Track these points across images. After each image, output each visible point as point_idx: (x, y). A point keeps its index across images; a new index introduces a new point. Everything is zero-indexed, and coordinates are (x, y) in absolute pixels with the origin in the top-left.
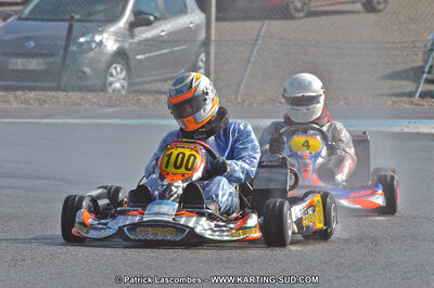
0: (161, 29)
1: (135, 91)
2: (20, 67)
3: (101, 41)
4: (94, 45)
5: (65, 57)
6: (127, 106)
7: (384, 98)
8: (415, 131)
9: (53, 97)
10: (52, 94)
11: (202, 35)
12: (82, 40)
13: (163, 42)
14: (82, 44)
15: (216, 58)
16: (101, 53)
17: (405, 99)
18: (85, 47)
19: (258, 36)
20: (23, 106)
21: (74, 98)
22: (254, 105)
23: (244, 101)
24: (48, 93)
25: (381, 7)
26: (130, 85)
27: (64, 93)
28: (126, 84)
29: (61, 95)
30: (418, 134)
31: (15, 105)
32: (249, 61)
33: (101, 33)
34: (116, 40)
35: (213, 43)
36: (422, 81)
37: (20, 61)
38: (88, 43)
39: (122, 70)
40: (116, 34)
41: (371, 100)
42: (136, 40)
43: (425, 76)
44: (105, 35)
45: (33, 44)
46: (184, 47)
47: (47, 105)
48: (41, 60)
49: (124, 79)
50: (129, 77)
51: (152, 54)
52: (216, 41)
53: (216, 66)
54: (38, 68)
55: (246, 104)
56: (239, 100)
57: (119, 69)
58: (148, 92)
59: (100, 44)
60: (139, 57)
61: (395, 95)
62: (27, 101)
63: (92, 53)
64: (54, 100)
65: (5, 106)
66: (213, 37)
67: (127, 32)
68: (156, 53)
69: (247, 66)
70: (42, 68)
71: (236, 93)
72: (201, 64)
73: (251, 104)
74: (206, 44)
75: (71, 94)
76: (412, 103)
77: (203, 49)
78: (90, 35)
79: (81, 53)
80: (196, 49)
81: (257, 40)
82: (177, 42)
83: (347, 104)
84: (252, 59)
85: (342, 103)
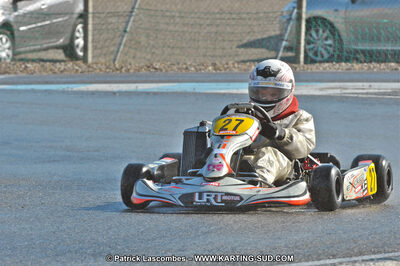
0: (41, 3)
6: (16, 73)
7: (248, 64)
11: (80, 7)
13: (43, 14)
15: (94, 29)
19: (133, 8)
22: (132, 71)
23: (122, 67)
26: (14, 54)
28: (10, 53)
32: (125, 31)
34: (3, 14)
35: (90, 16)
36: (282, 49)
39: (7, 40)
41: (236, 65)
42: (16, 14)
43: (284, 43)
46: (66, 18)
49: (9, 49)
50: (13, 47)
51: (34, 26)
52: (93, 13)
53: (93, 35)
55: (123, 70)
56: (117, 66)
57: (4, 40)
58: (33, 61)
60: (22, 28)
66: (91, 10)
67: (11, 6)
68: (39, 24)
69: (123, 37)
71: (115, 60)
72: (78, 35)
73: (128, 70)
74: (83, 16)
77: (80, 20)
80: (74, 20)
81: (132, 12)
83: (215, 69)
84: (128, 30)
85: (210, 68)
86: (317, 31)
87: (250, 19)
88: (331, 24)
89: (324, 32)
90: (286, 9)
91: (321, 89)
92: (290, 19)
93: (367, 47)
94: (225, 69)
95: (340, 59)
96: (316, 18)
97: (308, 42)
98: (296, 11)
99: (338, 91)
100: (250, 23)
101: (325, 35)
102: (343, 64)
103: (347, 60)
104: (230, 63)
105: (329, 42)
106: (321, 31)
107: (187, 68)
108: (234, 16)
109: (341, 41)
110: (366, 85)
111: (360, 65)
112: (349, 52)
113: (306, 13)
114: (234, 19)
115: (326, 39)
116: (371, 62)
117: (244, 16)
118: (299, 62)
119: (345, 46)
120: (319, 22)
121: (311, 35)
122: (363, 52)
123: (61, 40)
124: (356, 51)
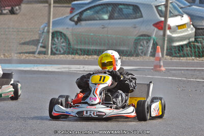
7: (22, 54)
8: (37, 70)
17: (31, 55)
25: (17, 12)
30: (38, 71)
36: (39, 47)
41: (16, 55)
43: (42, 45)
61: (26, 53)
76: (35, 57)
83: (5, 57)
85: (2, 56)
86: (58, 39)
87: (23, 32)
88: (65, 35)
89: (61, 39)
90: (42, 26)
91: (59, 69)
92: (43, 32)
93: (83, 47)
94: (10, 57)
95: (68, 53)
96: (57, 32)
97: (53, 44)
98: (46, 28)
99: (67, 70)
100: (23, 33)
101: (62, 41)
102: (70, 56)
103: (72, 54)
104: (12, 54)
105: (64, 44)
106: (59, 39)
108: (15, 30)
109: (69, 44)
110: (82, 66)
111: (79, 56)
112: (73, 50)
113: (52, 29)
114: (15, 31)
115: (62, 43)
116: (84, 55)
117: (20, 30)
118: (48, 54)
119: (71, 47)
120: (58, 34)
121: (54, 41)
122: (81, 50)
124: (77, 49)
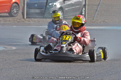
0: (72, 1)
1: (65, 19)
2: (33, 12)
3: (56, 5)
4: (54, 6)
5: (45, 9)
9: (42, 20)
10: (42, 19)
11: (84, 3)
12: (50, 4)
13: (73, 5)
14: (50, 5)
15: (88, 9)
16: (56, 8)
18: (51, 6)
19: (99, 3)
20: (34, 23)
21: (48, 20)
22: (98, 23)
23: (95, 21)
24: (41, 19)
26: (64, 17)
27: (45, 19)
28: (62, 17)
29: (44, 19)
31: (32, 22)
32: (97, 10)
33: (56, 2)
34: (60, 4)
35: (87, 5)
37: (33, 10)
38: (52, 5)
39: (61, 13)
40: (60, 3)
42: (65, 4)
44: (57, 3)
45: (36, 5)
46: (79, 6)
47: (40, 23)
48: (39, 10)
49: (62, 15)
50: (63, 15)
51: (70, 8)
52: (88, 5)
53: (88, 11)
54: (38, 12)
55: (96, 22)
56: (94, 21)
58: (69, 19)
59: (55, 5)
60: (66, 9)
62: (35, 21)
63: (53, 8)
64: (42, 21)
65: (29, 22)
66: (87, 4)
67: (63, 2)
68: (71, 8)
69: (96, 12)
70: (39, 12)
71: (93, 19)
72: (83, 11)
73: (97, 22)
74: (85, 6)
75: (47, 19)
77: (84, 7)
78: (53, 3)
79: (50, 8)
80: (82, 7)
81: (99, 4)
82: (77, 5)
84: (98, 10)
107: (115, 22)
123: (78, 13)
